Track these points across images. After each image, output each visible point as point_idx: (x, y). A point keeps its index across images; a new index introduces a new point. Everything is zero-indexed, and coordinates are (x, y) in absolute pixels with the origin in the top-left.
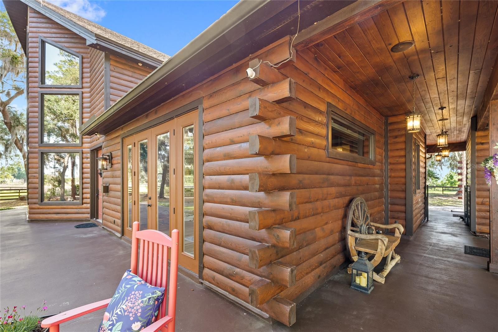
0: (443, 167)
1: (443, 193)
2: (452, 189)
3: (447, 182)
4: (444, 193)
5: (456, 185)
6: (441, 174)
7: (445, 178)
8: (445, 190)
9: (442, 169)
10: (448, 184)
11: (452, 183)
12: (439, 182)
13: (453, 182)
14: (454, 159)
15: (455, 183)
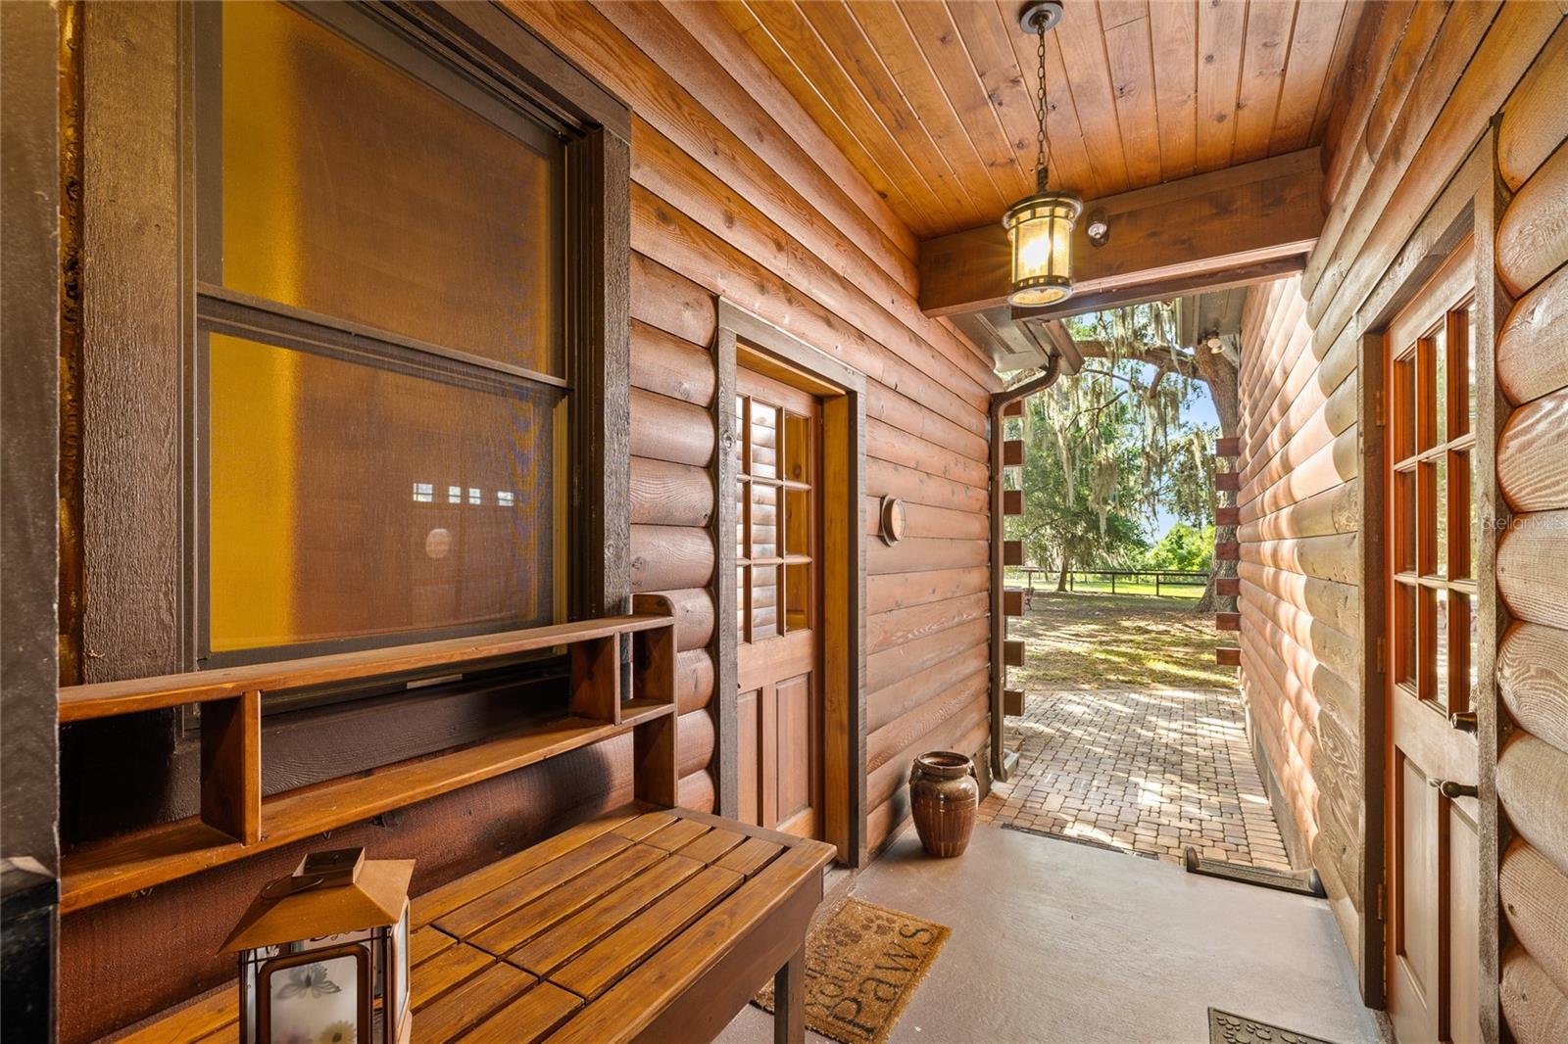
0: (1158, 507)
1: (1158, 595)
2: (1181, 579)
3: (1171, 555)
4: (1160, 594)
5: (1193, 564)
6: (1153, 530)
7: (1163, 545)
8: (1164, 583)
9: (1155, 514)
10: (1171, 564)
11: (1182, 560)
12: (1149, 558)
13: (1186, 558)
14: (1190, 476)
15: (1190, 560)
